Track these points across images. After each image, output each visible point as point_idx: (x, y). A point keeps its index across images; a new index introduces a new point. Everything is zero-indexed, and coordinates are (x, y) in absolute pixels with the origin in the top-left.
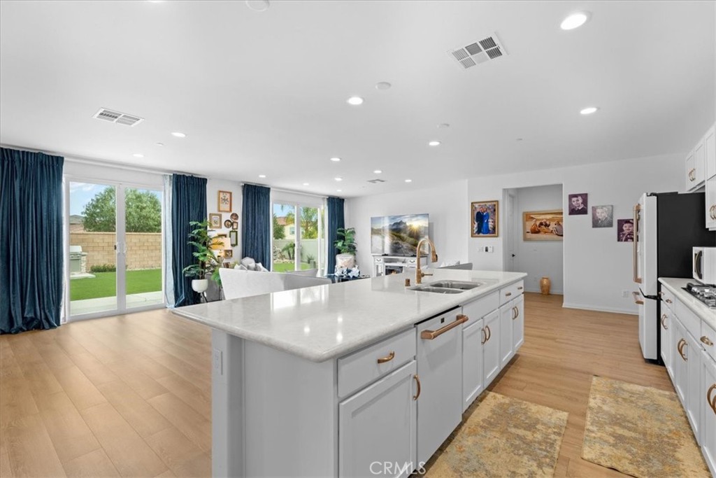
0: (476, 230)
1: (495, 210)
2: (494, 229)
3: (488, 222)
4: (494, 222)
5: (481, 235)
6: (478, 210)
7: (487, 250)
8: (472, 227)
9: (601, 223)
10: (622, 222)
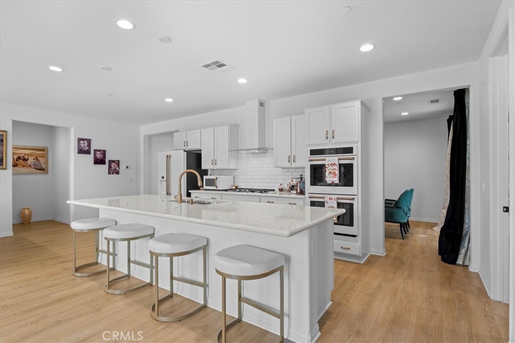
2: (2, 161)
9: (99, 161)
10: (111, 162)
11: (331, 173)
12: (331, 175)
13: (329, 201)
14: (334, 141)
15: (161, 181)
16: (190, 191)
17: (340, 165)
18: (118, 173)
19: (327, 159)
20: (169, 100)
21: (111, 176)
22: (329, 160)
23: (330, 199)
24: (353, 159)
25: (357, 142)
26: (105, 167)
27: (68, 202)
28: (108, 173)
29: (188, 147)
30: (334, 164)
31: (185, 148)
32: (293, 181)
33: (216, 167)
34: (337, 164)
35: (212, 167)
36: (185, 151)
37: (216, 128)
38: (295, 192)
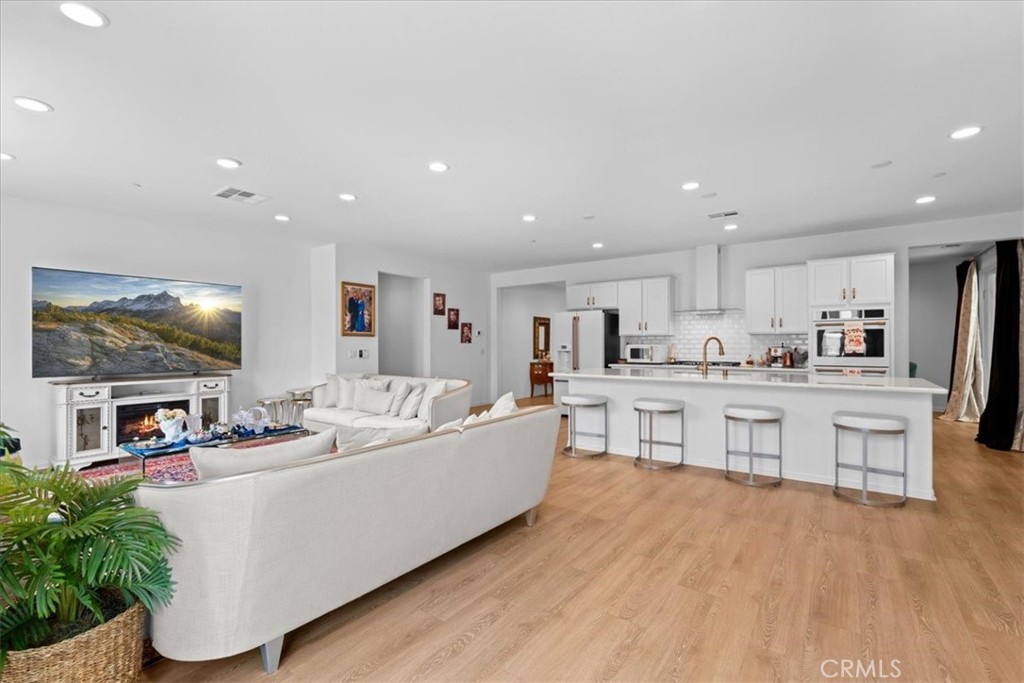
0: (348, 326)
1: (371, 299)
2: (370, 324)
3: (363, 314)
4: (370, 315)
5: (354, 332)
6: (351, 295)
7: (361, 356)
8: (344, 320)
9: (453, 325)
10: (464, 325)
11: (853, 340)
12: (853, 343)
13: (849, 374)
14: (854, 301)
15: (560, 352)
16: (610, 364)
17: (867, 331)
18: (470, 341)
19: (845, 323)
21: (464, 344)
22: (849, 326)
23: (851, 372)
24: (884, 324)
25: (889, 304)
26: (457, 333)
27: (550, 374)
28: (460, 339)
29: (594, 306)
30: (857, 330)
31: (588, 307)
32: (776, 351)
33: (645, 333)
34: (862, 329)
35: (639, 333)
36: (604, 311)
37: (645, 281)
38: (781, 365)
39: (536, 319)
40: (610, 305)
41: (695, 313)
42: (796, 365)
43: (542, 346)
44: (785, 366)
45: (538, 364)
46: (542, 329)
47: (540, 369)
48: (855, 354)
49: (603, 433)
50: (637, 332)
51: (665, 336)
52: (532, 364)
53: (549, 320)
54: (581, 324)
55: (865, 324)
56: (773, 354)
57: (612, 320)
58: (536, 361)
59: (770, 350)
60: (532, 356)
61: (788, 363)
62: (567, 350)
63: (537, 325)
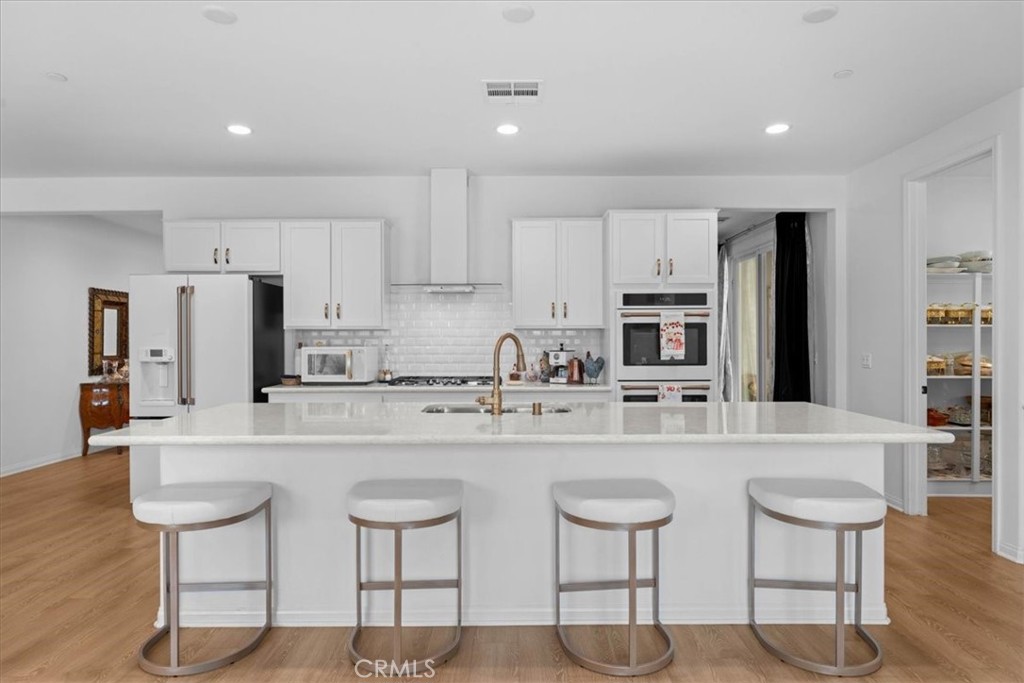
11: (671, 340)
12: (671, 344)
13: (667, 393)
14: (671, 279)
16: (264, 390)
17: (687, 326)
19: (662, 313)
20: (239, 130)
22: (667, 317)
23: (670, 389)
24: (707, 315)
25: (712, 285)
29: (229, 267)
30: (677, 324)
31: (216, 267)
32: (556, 357)
33: (336, 324)
34: (683, 323)
35: (322, 323)
36: (251, 278)
37: (338, 225)
38: (564, 380)
39: (94, 293)
40: (266, 266)
41: (429, 289)
42: (586, 378)
43: (110, 348)
44: (570, 382)
45: (100, 385)
46: (111, 316)
47: (104, 397)
48: (673, 362)
49: (262, 576)
50: (320, 322)
51: (372, 331)
52: (86, 389)
53: (126, 295)
54: (199, 301)
55: (686, 315)
56: (552, 362)
57: (269, 297)
58: (97, 379)
59: (547, 355)
60: (86, 369)
61: (576, 377)
62: (164, 359)
63: (98, 306)
